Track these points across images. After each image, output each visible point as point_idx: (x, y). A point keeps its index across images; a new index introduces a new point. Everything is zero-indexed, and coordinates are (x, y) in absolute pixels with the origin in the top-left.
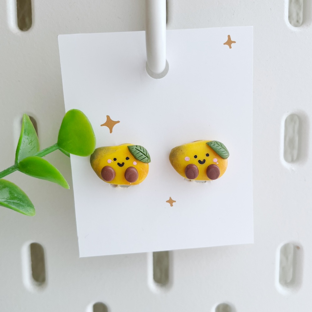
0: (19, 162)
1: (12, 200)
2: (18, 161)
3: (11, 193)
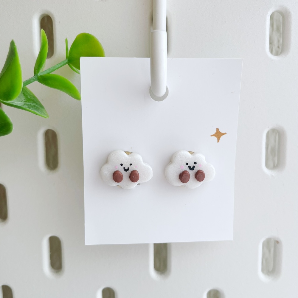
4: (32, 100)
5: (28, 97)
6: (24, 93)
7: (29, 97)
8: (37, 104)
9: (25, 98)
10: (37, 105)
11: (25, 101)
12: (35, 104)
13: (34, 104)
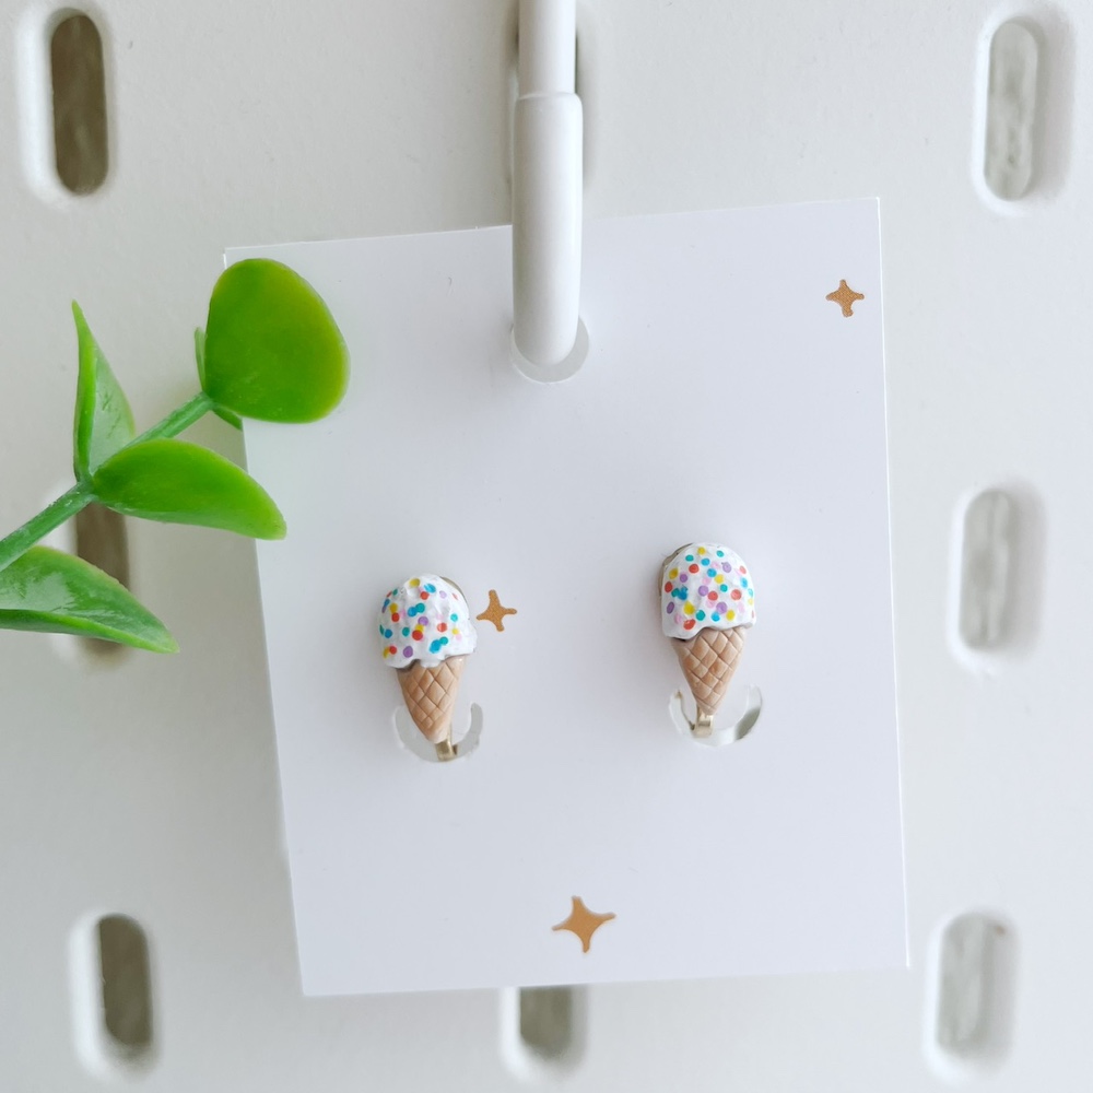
0: (92, 474)
1: (87, 609)
2: (90, 468)
3: (73, 588)
4: (105, 603)
5: (87, 595)
6: (68, 584)
7: (92, 595)
8: (124, 613)
9: (72, 599)
10: (123, 617)
11: (71, 606)
12: (116, 613)
13: (110, 614)
